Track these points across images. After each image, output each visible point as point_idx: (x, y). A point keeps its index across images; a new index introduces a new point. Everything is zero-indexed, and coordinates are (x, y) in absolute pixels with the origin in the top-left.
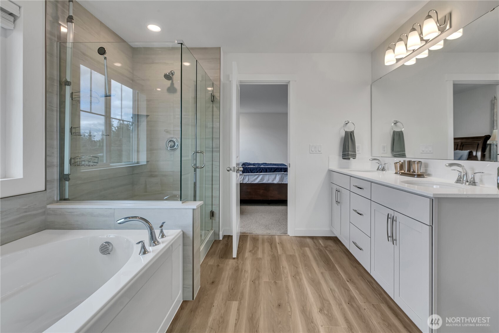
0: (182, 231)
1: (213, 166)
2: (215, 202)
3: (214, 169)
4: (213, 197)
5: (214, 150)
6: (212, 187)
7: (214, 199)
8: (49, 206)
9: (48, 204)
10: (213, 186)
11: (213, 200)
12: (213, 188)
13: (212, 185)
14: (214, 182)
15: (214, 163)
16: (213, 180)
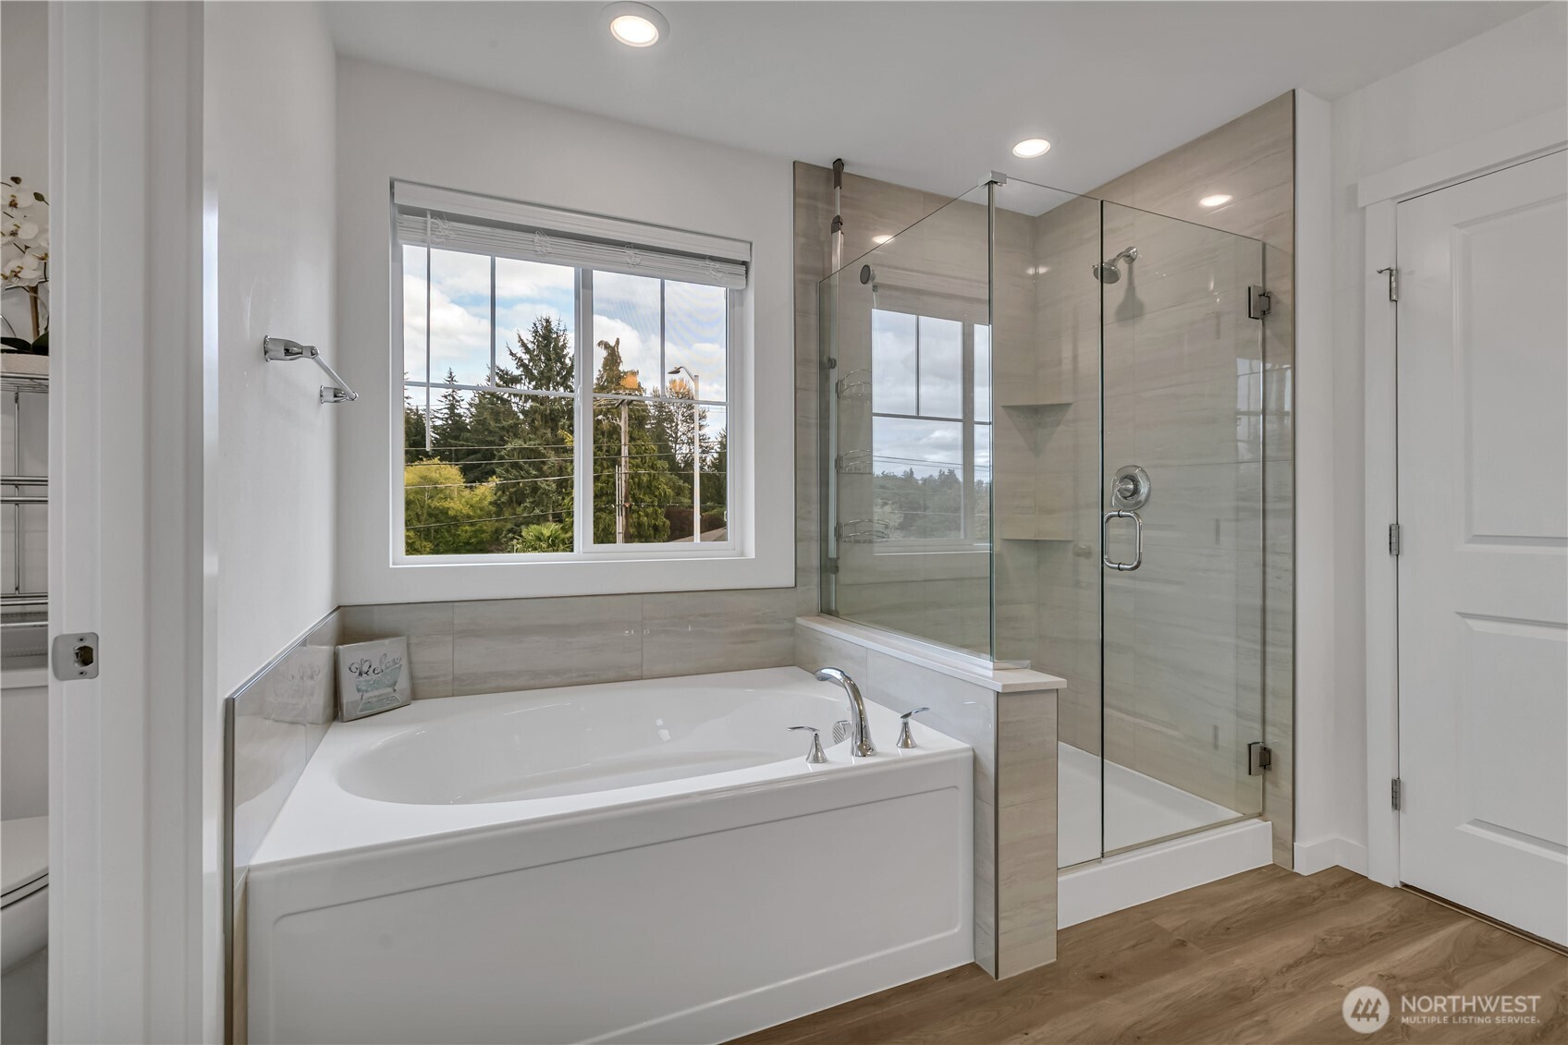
0: (974, 751)
1: (1269, 570)
2: (1278, 712)
3: (1269, 584)
4: (1268, 693)
5: (1269, 506)
6: (1264, 653)
7: (1269, 699)
8: (799, 620)
9: (799, 616)
10: (1269, 649)
11: (1268, 705)
12: (1269, 656)
13: (1264, 643)
14: (1270, 635)
15: (1270, 558)
16: (1269, 626)
